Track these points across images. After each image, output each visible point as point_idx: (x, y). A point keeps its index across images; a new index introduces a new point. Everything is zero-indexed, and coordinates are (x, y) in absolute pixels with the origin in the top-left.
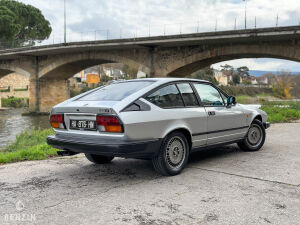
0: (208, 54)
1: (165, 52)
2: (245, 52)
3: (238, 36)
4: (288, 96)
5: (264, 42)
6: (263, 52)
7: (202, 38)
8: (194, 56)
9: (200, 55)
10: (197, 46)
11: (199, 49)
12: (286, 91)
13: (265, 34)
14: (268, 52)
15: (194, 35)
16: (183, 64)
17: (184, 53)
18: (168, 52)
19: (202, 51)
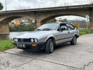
0: (53, 15)
1: (40, 14)
2: (65, 14)
3: (62, 8)
4: (79, 27)
5: (70, 10)
6: (71, 14)
7: (51, 9)
8: (49, 15)
9: (51, 15)
10: (50, 12)
11: (50, 13)
12: (78, 26)
13: (71, 8)
14: (72, 14)
15: (49, 8)
16: (46, 18)
17: (46, 14)
18: (41, 14)
19: (51, 13)
